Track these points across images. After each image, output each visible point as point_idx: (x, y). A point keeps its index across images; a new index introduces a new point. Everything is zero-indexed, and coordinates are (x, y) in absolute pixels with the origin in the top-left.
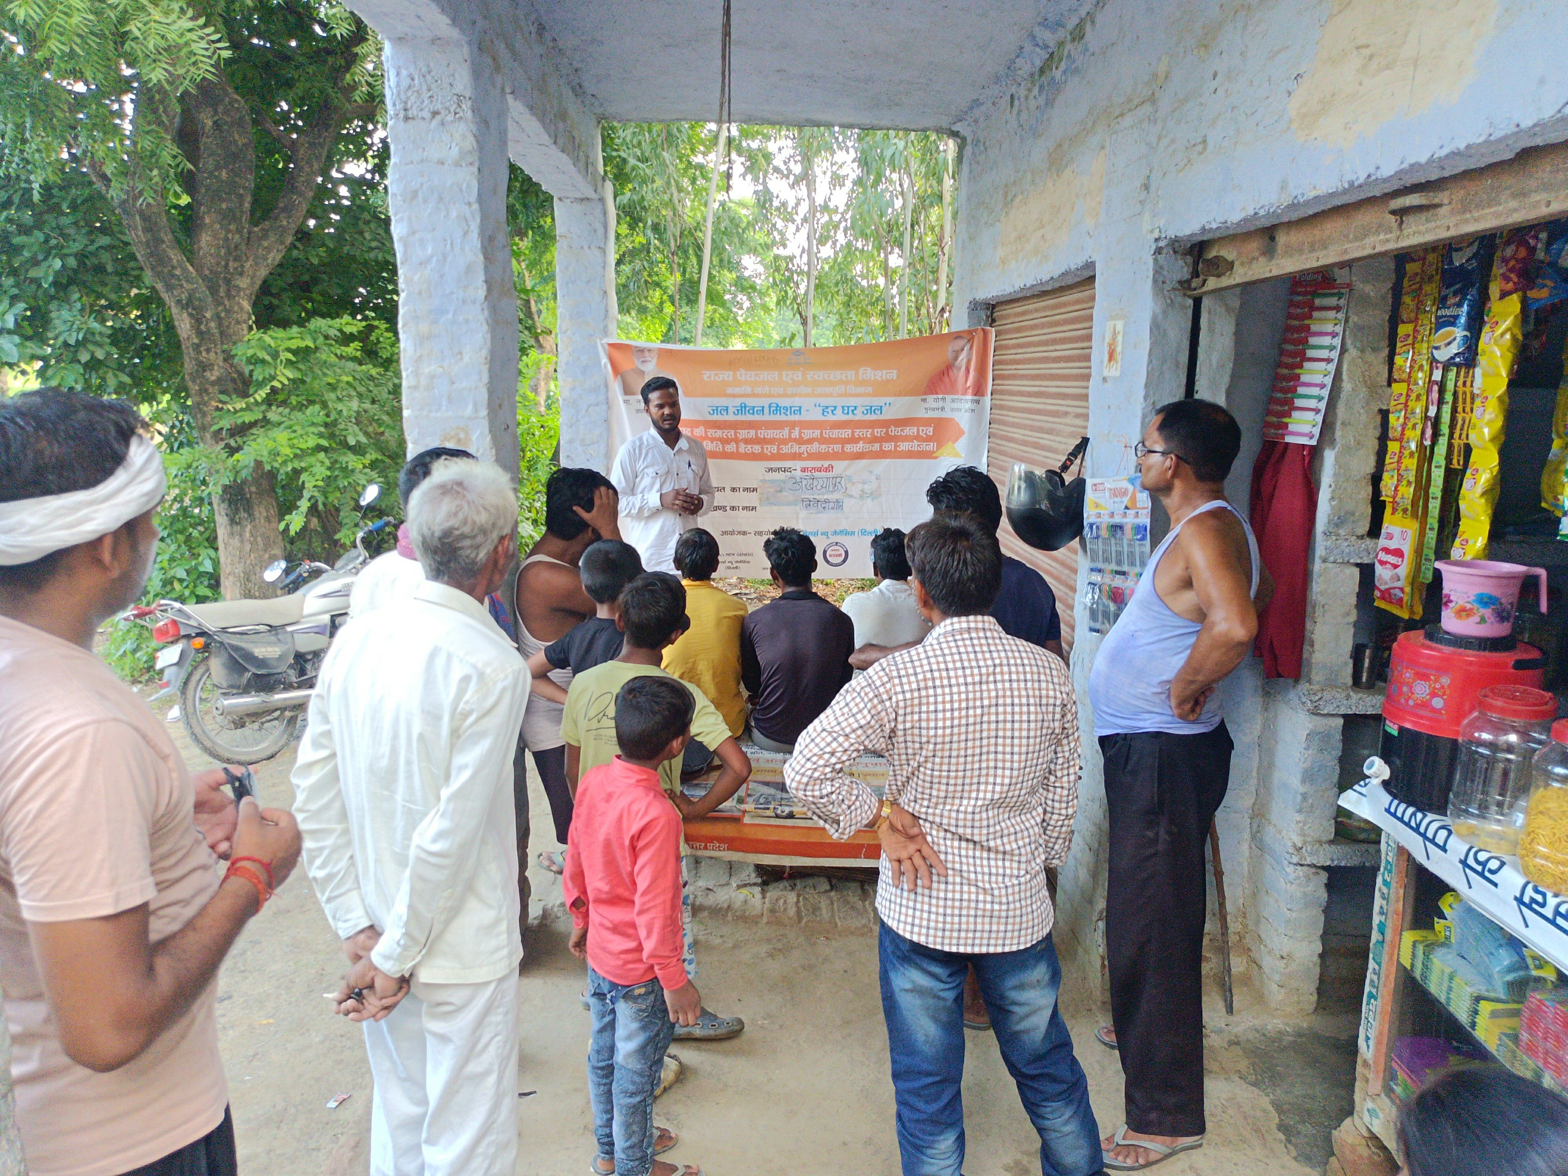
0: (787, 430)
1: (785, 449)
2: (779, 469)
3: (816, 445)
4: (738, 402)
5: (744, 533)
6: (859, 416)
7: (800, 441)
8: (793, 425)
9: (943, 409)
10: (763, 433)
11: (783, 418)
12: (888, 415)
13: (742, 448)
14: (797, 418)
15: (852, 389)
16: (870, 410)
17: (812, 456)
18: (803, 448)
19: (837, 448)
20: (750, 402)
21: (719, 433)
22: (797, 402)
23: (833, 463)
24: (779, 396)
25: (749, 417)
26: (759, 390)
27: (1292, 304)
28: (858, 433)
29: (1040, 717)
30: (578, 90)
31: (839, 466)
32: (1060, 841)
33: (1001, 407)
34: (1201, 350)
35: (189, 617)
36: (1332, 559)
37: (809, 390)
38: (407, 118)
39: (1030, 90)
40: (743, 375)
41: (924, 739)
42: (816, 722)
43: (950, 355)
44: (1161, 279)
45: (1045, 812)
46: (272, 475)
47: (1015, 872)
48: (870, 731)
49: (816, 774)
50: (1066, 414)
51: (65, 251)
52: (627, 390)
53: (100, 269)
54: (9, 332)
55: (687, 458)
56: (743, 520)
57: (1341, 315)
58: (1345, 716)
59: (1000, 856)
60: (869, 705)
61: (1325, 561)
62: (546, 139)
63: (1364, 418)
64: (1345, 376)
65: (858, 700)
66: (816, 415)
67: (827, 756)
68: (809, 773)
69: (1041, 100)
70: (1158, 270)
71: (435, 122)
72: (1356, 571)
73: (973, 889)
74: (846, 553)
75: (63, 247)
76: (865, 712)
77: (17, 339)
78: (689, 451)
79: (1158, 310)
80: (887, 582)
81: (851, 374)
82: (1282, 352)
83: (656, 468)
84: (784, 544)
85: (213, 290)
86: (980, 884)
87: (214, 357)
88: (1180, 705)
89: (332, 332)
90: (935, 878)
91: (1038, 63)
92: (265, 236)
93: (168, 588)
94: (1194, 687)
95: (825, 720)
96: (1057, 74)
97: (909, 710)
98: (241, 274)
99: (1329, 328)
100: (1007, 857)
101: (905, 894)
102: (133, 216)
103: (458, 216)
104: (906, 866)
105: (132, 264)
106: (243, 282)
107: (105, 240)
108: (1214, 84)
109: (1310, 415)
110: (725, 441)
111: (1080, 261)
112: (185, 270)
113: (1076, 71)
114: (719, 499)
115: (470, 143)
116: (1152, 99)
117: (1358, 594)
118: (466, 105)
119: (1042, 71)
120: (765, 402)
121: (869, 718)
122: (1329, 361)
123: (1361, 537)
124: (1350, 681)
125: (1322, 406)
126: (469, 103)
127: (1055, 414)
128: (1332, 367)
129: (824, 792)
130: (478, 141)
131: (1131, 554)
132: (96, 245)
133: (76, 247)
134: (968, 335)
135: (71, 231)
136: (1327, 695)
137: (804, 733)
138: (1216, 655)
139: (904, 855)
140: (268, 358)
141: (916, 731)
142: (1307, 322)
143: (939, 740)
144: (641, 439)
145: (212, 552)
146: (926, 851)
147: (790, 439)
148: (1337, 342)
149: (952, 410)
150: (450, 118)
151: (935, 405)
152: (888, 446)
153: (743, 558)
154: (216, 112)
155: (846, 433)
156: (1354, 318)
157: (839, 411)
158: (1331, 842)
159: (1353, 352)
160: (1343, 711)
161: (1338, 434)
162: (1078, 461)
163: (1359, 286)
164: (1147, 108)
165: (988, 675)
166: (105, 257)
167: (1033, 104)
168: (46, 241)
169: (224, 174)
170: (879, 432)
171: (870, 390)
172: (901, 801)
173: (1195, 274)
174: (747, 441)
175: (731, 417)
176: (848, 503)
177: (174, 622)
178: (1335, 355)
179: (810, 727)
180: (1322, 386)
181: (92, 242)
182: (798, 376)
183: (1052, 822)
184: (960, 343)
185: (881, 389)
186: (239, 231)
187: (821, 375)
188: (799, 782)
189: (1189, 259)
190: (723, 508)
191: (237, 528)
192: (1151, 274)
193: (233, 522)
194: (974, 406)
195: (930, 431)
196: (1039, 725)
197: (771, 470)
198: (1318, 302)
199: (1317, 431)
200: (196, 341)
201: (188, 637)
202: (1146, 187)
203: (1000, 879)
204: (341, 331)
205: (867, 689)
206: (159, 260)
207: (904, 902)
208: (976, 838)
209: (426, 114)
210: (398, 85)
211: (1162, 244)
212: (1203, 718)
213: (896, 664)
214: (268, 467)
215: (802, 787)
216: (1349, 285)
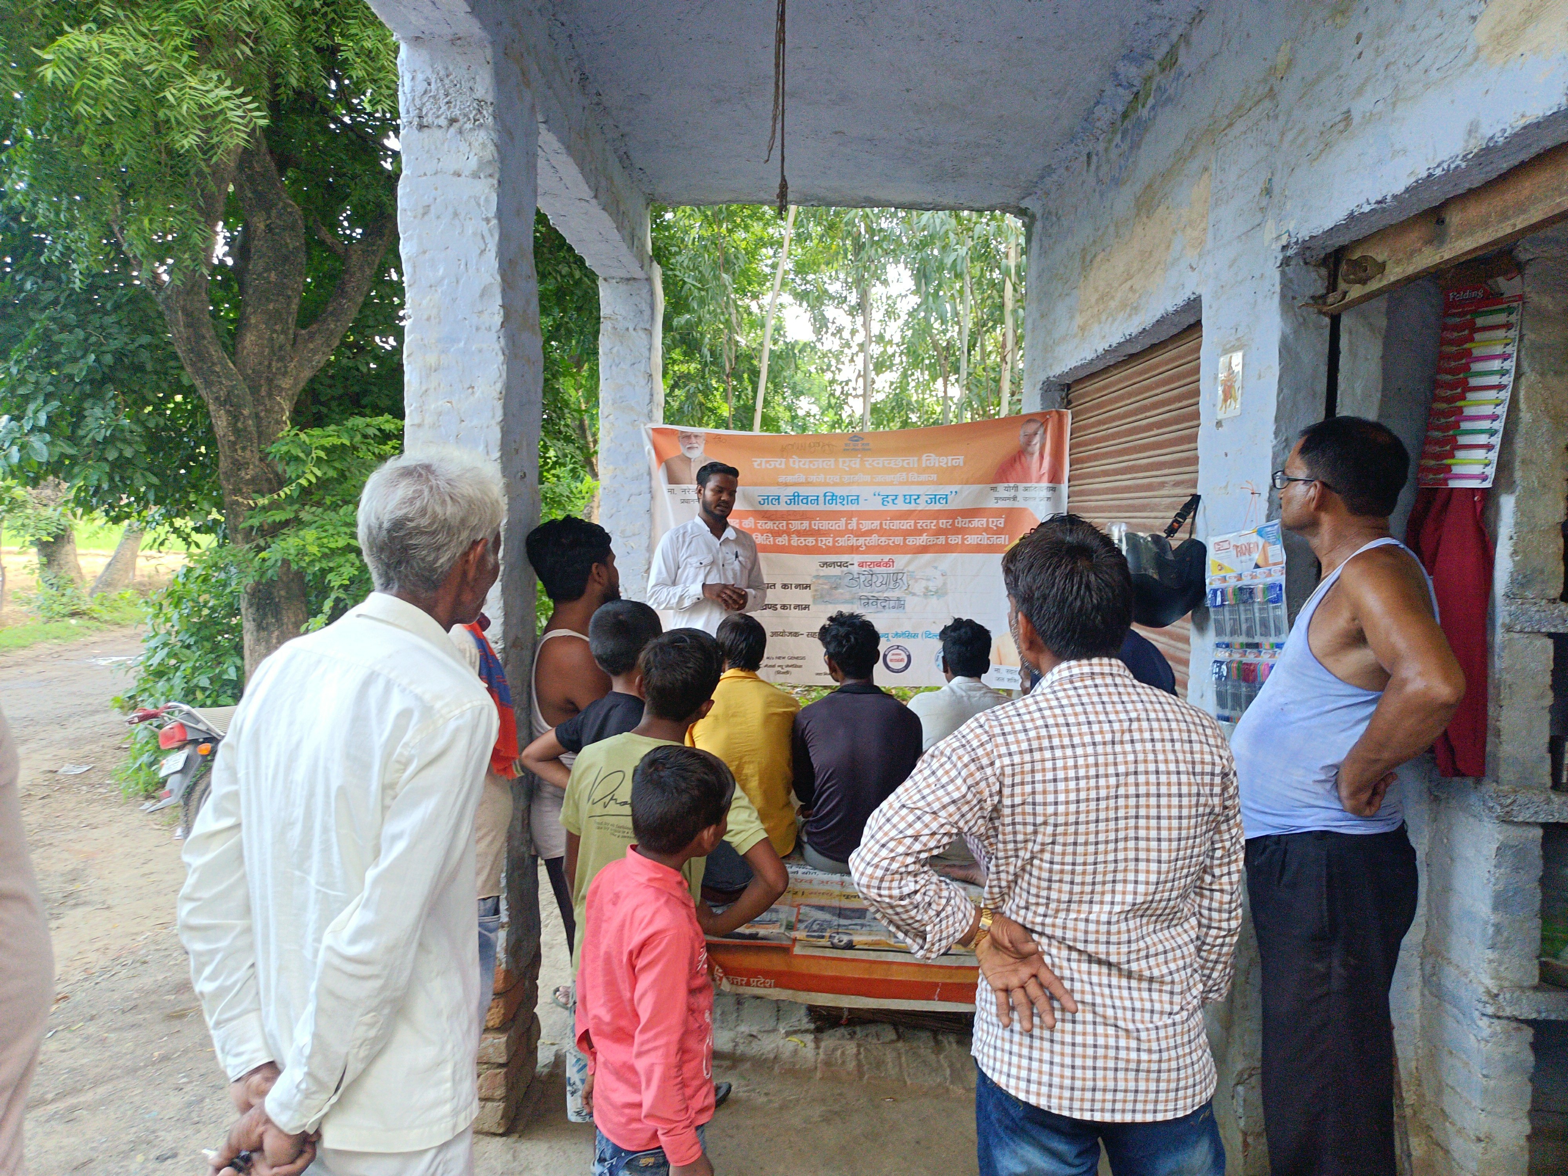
0: (843, 520)
1: (842, 542)
2: (833, 564)
3: (875, 537)
4: (790, 491)
5: (796, 634)
6: (922, 506)
7: (859, 534)
8: (850, 515)
9: (1015, 498)
10: (817, 525)
11: (839, 507)
12: (953, 505)
13: (795, 541)
14: (854, 507)
15: (913, 477)
16: (934, 499)
17: (870, 550)
18: (861, 541)
19: (899, 540)
20: (804, 491)
21: (770, 525)
22: (854, 490)
23: (893, 557)
24: (835, 484)
25: (802, 507)
26: (813, 478)
27: (1445, 328)
28: (921, 524)
29: (1194, 790)
30: (625, 160)
31: (901, 561)
32: (1220, 967)
33: (1082, 493)
34: (1341, 377)
35: (198, 721)
36: (1518, 628)
37: (868, 478)
38: (421, 127)
39: (1110, 141)
40: (797, 462)
41: (1039, 820)
42: (892, 797)
43: (1022, 439)
44: (1290, 294)
45: (1200, 925)
46: (300, 575)
47: (1167, 1008)
48: (965, 808)
49: (895, 866)
50: (1162, 485)
51: (104, 348)
52: (673, 479)
53: (140, 368)
54: (41, 430)
55: (735, 548)
56: (797, 620)
57: (1513, 333)
58: (1545, 826)
59: (1145, 985)
60: (964, 773)
61: (1509, 629)
62: (586, 192)
63: (1548, 455)
64: (1522, 405)
65: (948, 766)
66: (875, 505)
67: (908, 841)
68: (885, 863)
69: (1125, 147)
70: (1286, 284)
71: (452, 130)
72: (1550, 643)
73: (1111, 1031)
74: (909, 657)
75: (102, 344)
76: (959, 781)
77: (48, 438)
78: (736, 541)
79: (1288, 331)
80: (958, 680)
81: (913, 461)
82: (1436, 384)
83: (700, 558)
84: (842, 631)
85: (254, 390)
86: (1121, 1023)
87: (250, 455)
88: (1353, 795)
89: (371, 431)
90: (1058, 1015)
91: (1120, 108)
92: (311, 337)
93: (191, 697)
94: (1377, 767)
95: (903, 792)
96: (1144, 113)
97: (1018, 779)
98: (285, 374)
99: (1499, 350)
100: (1155, 986)
101: (1016, 1038)
102: (176, 312)
103: (475, 234)
104: (1018, 996)
105: (172, 363)
106: (286, 383)
107: (145, 339)
108: (1358, 48)
109: (1481, 454)
110: (776, 534)
111: (1180, 300)
112: (225, 366)
113: (1169, 99)
114: (771, 597)
115: (490, 152)
116: (1272, 94)
117: (1554, 672)
118: (487, 112)
119: (1125, 115)
120: (820, 491)
121: (964, 789)
122: (1500, 387)
123: (1553, 601)
124: (1548, 781)
125: (1496, 440)
126: (491, 109)
127: (1149, 487)
128: (1505, 395)
129: (906, 891)
130: (499, 151)
131: (1264, 623)
132: (136, 344)
133: (114, 345)
134: (1041, 419)
135: (114, 330)
136: (1521, 798)
137: (876, 812)
138: (1409, 723)
139: (1014, 981)
140: (302, 455)
141: (1029, 809)
142: (1468, 345)
143: (1061, 820)
144: (685, 527)
145: (239, 662)
146: (1044, 976)
147: (847, 531)
148: (1510, 364)
149: (1026, 499)
150: (469, 126)
151: (1006, 494)
152: (955, 540)
153: (794, 662)
154: (269, 218)
155: (908, 524)
156: (1530, 336)
157: (900, 499)
158: (1535, 988)
159: (1530, 377)
160: (1542, 819)
161: (1518, 475)
162: (1189, 520)
163: (1534, 298)
164: (1267, 104)
165: (1123, 732)
166: (145, 355)
167: (1114, 154)
168: (86, 340)
169: (273, 276)
170: (943, 523)
171: (934, 477)
172: (1006, 909)
173: (1332, 286)
174: (799, 533)
175: (783, 507)
176: (910, 602)
177: (182, 726)
178: (1508, 380)
179: (884, 805)
180: (1494, 418)
181: (133, 341)
182: (856, 463)
183: (1209, 940)
184: (1032, 427)
185: (946, 476)
186: (284, 332)
187: (880, 462)
188: (871, 877)
189: (1324, 272)
190: (773, 607)
191: (264, 634)
192: (1278, 288)
193: (260, 627)
194: (1049, 494)
195: (1001, 522)
196: (1194, 800)
197: (826, 564)
198: (1480, 322)
199: (1491, 471)
200: (232, 438)
201: (195, 742)
202: (1268, 191)
203: (1147, 1016)
204: (380, 430)
205: (961, 752)
206: (200, 356)
207: (1015, 1049)
208: (1113, 959)
209: (443, 122)
210: (413, 90)
211: (1290, 252)
212: (1383, 813)
213: (997, 718)
214: (294, 567)
215: (875, 883)
216: (1521, 297)
